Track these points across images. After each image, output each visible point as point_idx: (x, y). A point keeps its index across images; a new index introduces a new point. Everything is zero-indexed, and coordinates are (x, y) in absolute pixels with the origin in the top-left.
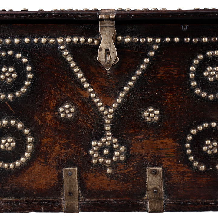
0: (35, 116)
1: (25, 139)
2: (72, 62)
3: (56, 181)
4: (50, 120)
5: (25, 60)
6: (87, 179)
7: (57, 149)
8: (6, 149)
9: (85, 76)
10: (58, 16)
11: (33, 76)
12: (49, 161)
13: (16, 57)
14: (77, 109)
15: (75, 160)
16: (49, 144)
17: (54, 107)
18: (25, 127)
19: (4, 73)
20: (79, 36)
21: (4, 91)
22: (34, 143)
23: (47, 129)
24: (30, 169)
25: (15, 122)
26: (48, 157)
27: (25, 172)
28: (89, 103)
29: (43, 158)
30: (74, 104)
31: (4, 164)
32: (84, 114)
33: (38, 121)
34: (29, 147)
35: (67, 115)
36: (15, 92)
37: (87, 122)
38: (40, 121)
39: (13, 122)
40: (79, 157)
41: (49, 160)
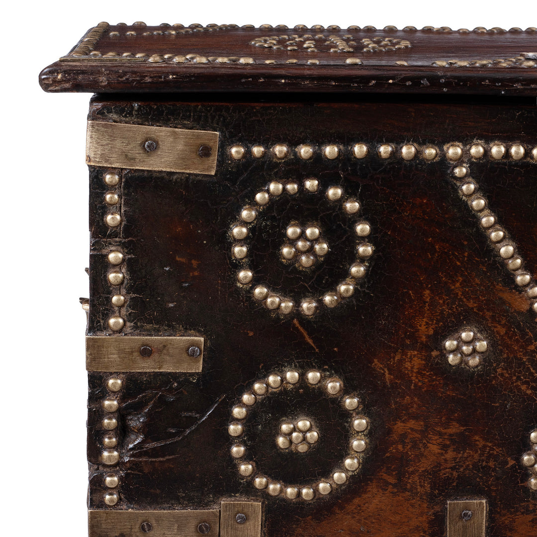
0: (376, 360)
1: (347, 422)
2: (486, 212)
3: (425, 532)
4: (418, 373)
5: (352, 206)
6: (511, 530)
7: (435, 449)
8: (293, 447)
9: (520, 251)
10: (457, 84)
11: (374, 252)
12: (410, 481)
13: (328, 196)
14: (492, 344)
15: (481, 478)
16: (411, 436)
17: (428, 337)
18: (347, 390)
19: (292, 242)
20: (508, 139)
21: (291, 291)
22: (370, 433)
23: (408, 395)
24: (356, 501)
25: (318, 374)
26: (408, 472)
27: (342, 508)
28: (528, 328)
29: (394, 473)
30: (484, 329)
31: (286, 487)
32: (512, 356)
33: (384, 374)
34: (358, 444)
35: (465, 358)
36: (323, 294)
37: (518, 378)
38: (389, 374)
39: (313, 376)
40: (494, 470)
41: (409, 478)
